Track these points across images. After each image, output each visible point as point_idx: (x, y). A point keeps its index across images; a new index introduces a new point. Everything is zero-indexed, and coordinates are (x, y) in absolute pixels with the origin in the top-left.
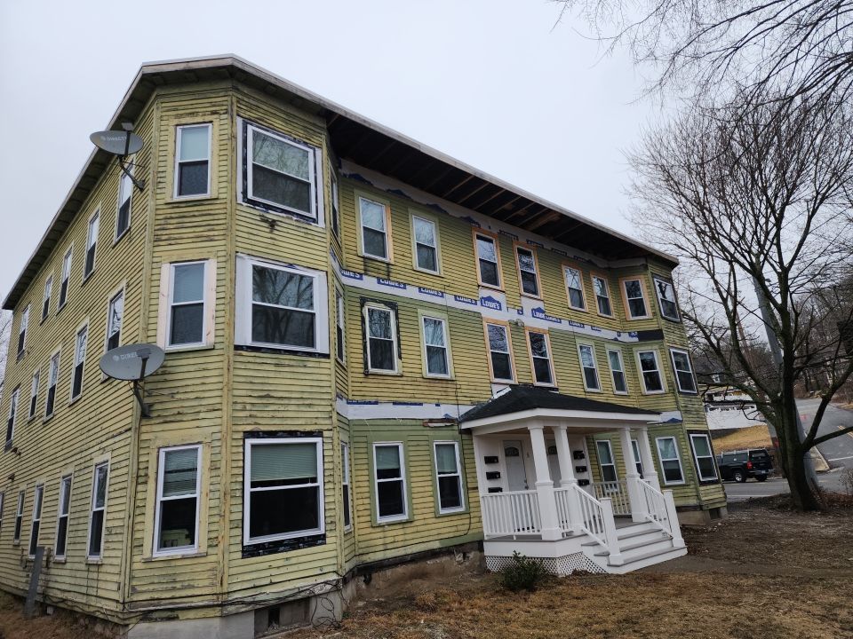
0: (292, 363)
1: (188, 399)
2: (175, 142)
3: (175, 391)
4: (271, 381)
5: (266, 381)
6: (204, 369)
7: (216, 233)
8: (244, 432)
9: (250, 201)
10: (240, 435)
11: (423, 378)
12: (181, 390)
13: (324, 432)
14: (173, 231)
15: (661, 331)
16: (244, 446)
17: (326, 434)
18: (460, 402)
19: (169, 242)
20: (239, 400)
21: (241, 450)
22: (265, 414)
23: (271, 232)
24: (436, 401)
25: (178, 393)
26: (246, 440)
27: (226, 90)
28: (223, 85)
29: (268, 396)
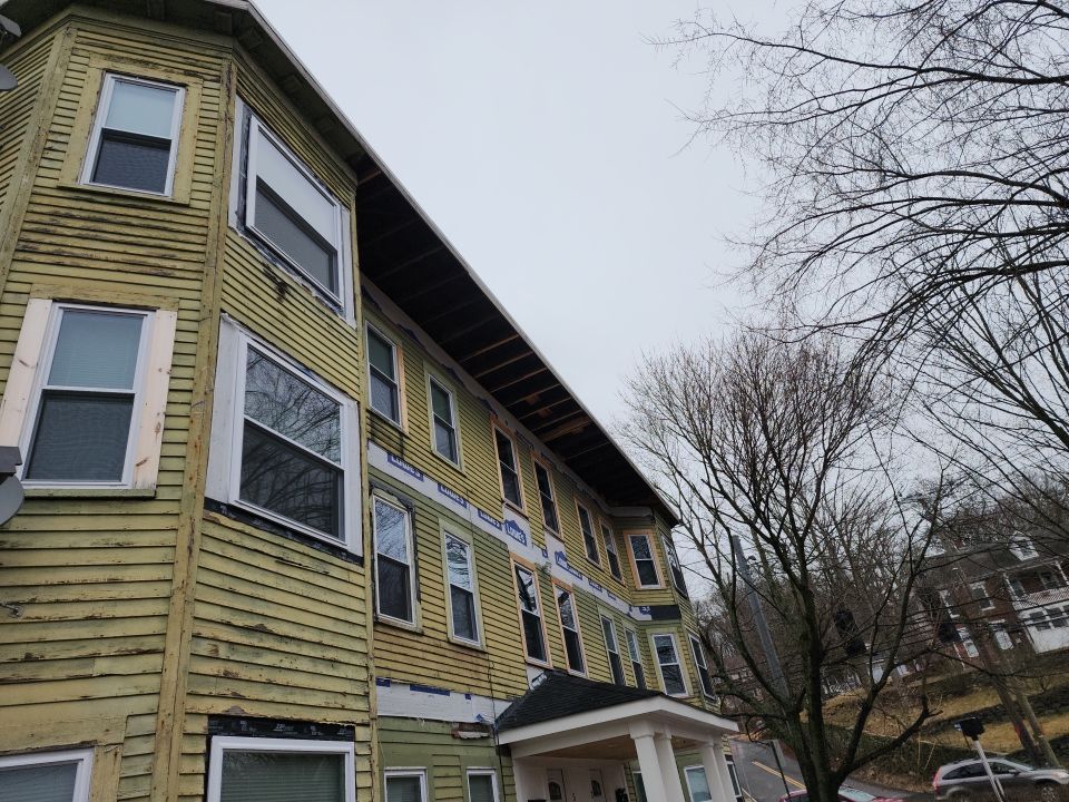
0: (306, 562)
1: (62, 621)
2: (99, 93)
3: (26, 596)
4: (269, 595)
5: (260, 592)
6: (120, 546)
7: (179, 265)
8: (211, 717)
9: (248, 232)
10: (200, 726)
11: (449, 642)
12: (43, 595)
13: (358, 729)
14: (70, 242)
15: (676, 606)
16: (207, 754)
17: (361, 733)
18: (496, 694)
19: (57, 259)
20: (206, 630)
21: (201, 767)
22: (254, 674)
23: (278, 301)
24: (465, 689)
25: (32, 602)
26: (215, 738)
27: (221, 49)
28: (219, 41)
29: (261, 630)
